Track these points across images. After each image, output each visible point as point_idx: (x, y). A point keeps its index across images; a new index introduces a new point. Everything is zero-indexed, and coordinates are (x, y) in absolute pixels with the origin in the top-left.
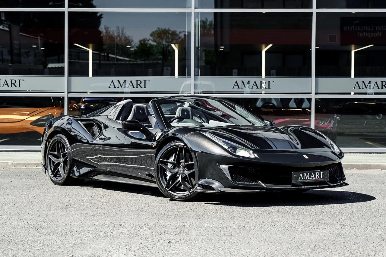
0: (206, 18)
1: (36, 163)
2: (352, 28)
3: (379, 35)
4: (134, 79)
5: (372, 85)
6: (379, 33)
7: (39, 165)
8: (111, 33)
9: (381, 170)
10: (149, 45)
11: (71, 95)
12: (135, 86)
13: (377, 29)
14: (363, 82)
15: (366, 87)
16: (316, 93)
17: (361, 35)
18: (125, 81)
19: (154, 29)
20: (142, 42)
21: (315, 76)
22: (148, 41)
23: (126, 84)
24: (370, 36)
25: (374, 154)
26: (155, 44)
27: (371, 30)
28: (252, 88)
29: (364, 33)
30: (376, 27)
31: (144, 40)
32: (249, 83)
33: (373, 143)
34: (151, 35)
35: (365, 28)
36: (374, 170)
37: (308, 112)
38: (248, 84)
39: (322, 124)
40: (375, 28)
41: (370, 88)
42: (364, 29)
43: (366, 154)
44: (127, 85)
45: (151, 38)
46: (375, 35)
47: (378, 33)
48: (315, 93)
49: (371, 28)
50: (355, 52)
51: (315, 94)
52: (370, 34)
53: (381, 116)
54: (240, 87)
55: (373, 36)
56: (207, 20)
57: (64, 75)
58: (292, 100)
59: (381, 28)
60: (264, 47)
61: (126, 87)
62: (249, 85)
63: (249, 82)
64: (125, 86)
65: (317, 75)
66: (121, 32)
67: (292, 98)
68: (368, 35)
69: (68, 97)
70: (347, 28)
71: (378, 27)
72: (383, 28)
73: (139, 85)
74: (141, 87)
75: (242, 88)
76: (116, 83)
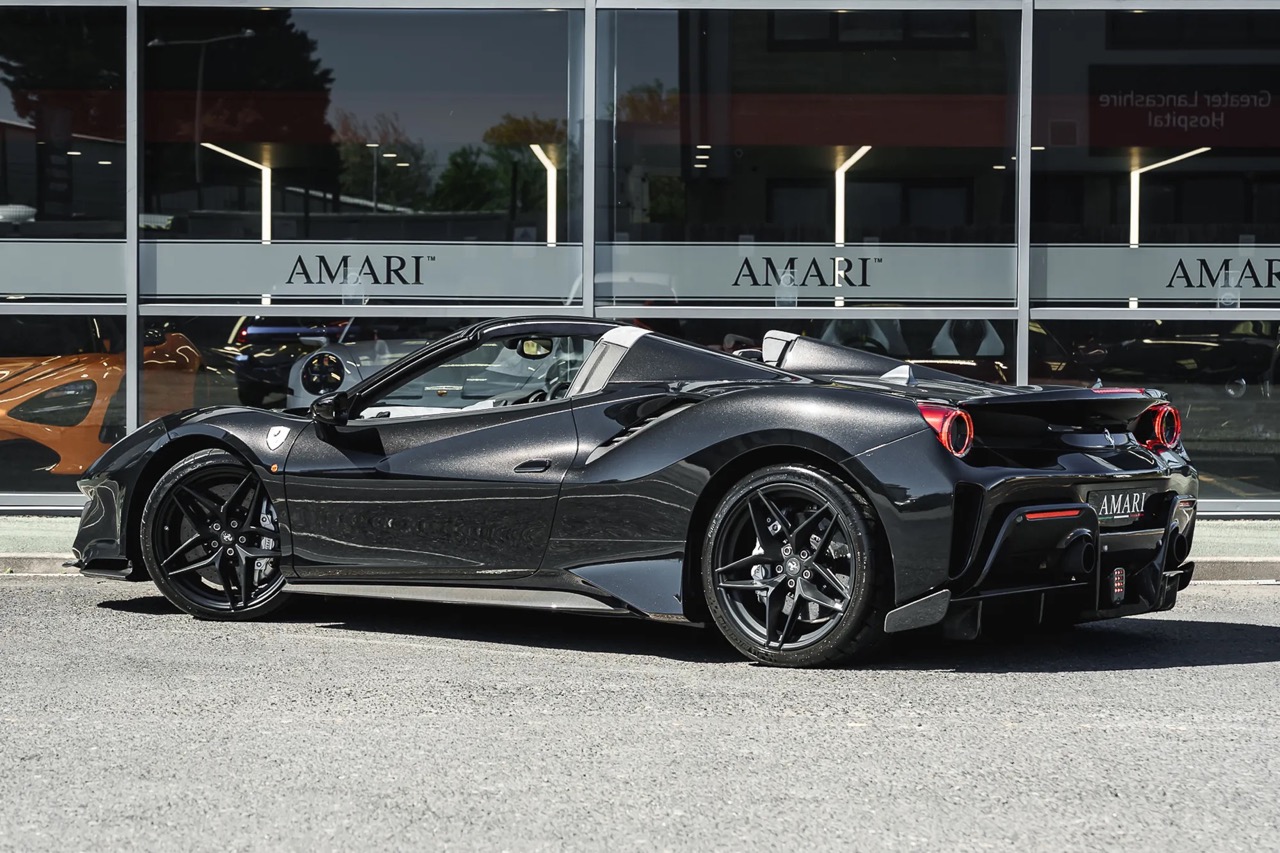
0: (657, 80)
1: (9, 558)
2: (1129, 99)
3: (1218, 124)
4: (378, 251)
5: (1235, 273)
6: (1218, 116)
7: (20, 567)
8: (359, 129)
9: (1273, 581)
11: (151, 309)
12: (382, 277)
13: (1212, 103)
14: (1203, 262)
15: (1213, 282)
16: (1033, 304)
17: (1157, 122)
18: (345, 258)
19: (496, 121)
21: (1031, 242)
23: (349, 268)
24: (1185, 125)
25: (1243, 522)
27: (1191, 106)
28: (803, 284)
29: (1168, 117)
30: (1208, 97)
32: (792, 267)
33: (1219, 478)
34: (485, 141)
35: (1171, 100)
36: (1248, 582)
37: (1001, 373)
38: (789, 270)
40: (1202, 102)
41: (1227, 285)
42: (1168, 104)
43: (1211, 522)
44: (353, 273)
46: (1205, 121)
47: (1214, 114)
48: (1030, 303)
49: (1191, 101)
50: (1142, 175)
51: (1030, 307)
52: (1186, 118)
53: (1244, 387)
54: (761, 280)
55: (1196, 126)
56: (660, 86)
57: (124, 238)
58: (945, 330)
59: (1223, 101)
60: (840, 157)
61: (348, 281)
62: (792, 273)
63: (791, 262)
64: (345, 278)
65: (1038, 237)
67: (943, 322)
68: (1179, 123)
69: (139, 317)
70: (1112, 100)
71: (1214, 97)
72: (1229, 100)
73: (396, 272)
74: (404, 282)
75: (767, 284)
76: (313, 266)
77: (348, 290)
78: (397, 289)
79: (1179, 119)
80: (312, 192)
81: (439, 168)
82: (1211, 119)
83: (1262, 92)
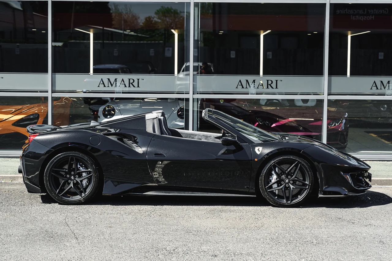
2: (345, 12)
3: (372, 18)
4: (126, 77)
5: (391, 85)
6: (372, 16)
8: (120, 10)
10: (154, 21)
11: (56, 95)
12: (127, 85)
14: (382, 82)
15: (385, 88)
17: (353, 18)
18: (116, 79)
20: (148, 19)
21: (328, 75)
22: (153, 18)
23: (117, 82)
24: (362, 19)
26: (159, 21)
28: (258, 88)
29: (357, 17)
30: (369, 11)
31: (149, 18)
32: (254, 83)
34: (156, 13)
35: (358, 12)
38: (253, 83)
39: (333, 126)
41: (389, 89)
44: (118, 84)
45: (155, 16)
46: (368, 18)
47: (371, 16)
48: (328, 94)
49: (364, 12)
50: (351, 37)
51: (328, 95)
52: (362, 17)
54: (245, 86)
57: (48, 73)
59: (374, 12)
62: (254, 84)
63: (254, 81)
64: (116, 85)
65: (330, 74)
66: (128, 10)
68: (361, 19)
69: (52, 97)
70: (340, 12)
71: (371, 10)
72: (376, 11)
73: (132, 83)
74: (134, 87)
75: (246, 88)
76: (106, 82)
77: (117, 89)
78: (132, 89)
79: (361, 17)
80: (105, 28)
81: (141, 21)
82: (370, 17)
83: (385, 9)
